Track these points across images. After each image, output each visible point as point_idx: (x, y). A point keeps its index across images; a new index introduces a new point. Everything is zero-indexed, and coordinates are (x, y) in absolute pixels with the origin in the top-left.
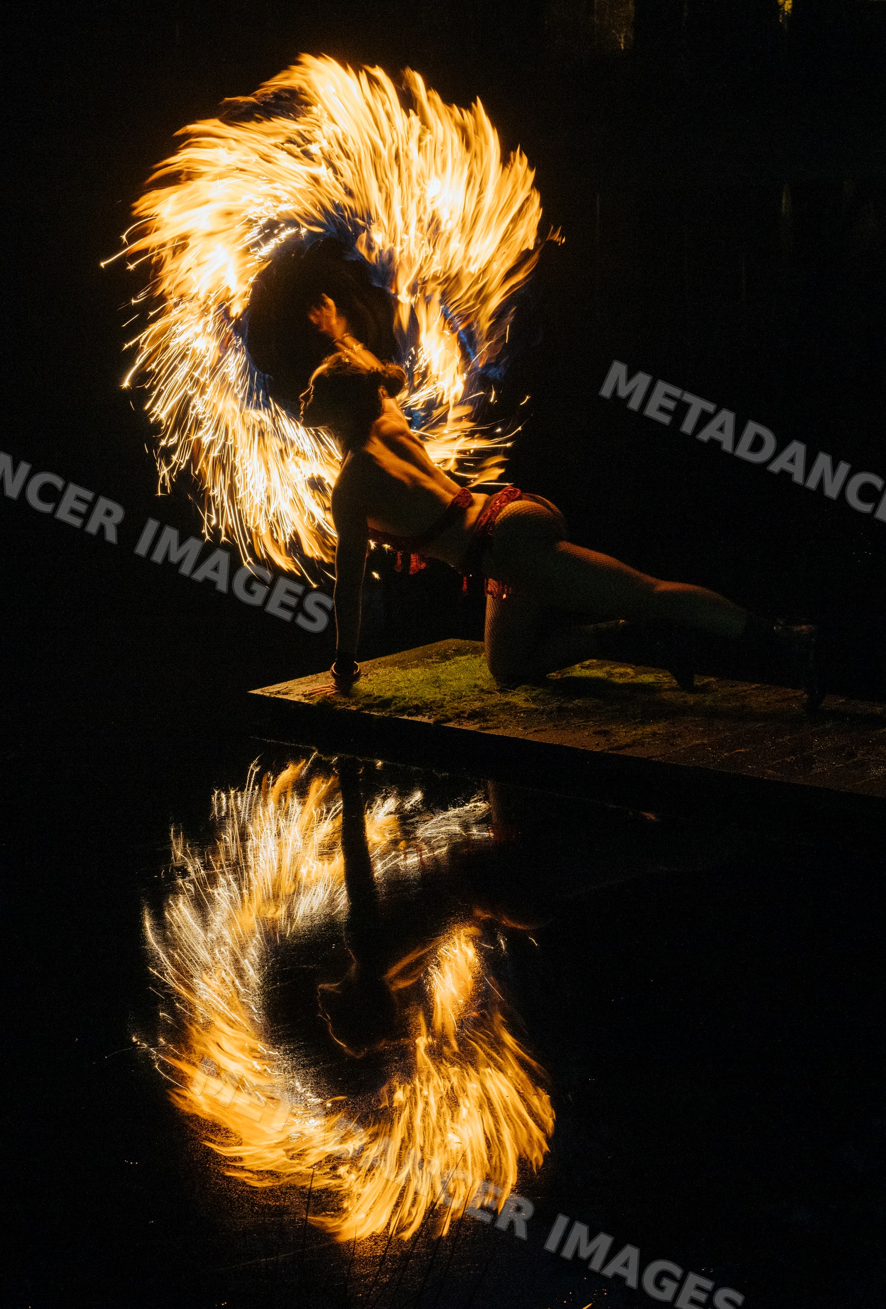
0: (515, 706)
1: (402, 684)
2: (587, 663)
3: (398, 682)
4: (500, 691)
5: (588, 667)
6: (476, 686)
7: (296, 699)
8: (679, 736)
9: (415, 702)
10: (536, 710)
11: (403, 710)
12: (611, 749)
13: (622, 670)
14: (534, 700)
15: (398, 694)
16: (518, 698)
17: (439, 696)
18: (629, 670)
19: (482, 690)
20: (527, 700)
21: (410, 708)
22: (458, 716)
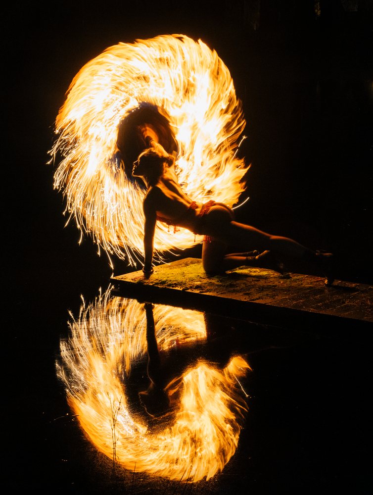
0: (214, 284)
1: (170, 275)
2: (241, 267)
3: (168, 274)
4: (208, 278)
5: (242, 269)
6: (198, 276)
7: (129, 281)
8: (277, 295)
9: (175, 282)
10: (221, 285)
11: (170, 285)
12: (250, 300)
13: (255, 270)
14: (221, 281)
15: (168, 279)
16: (214, 281)
17: (184, 280)
18: (258, 270)
19: (201, 277)
20: (218, 281)
21: (173, 284)
22: (191, 288)
